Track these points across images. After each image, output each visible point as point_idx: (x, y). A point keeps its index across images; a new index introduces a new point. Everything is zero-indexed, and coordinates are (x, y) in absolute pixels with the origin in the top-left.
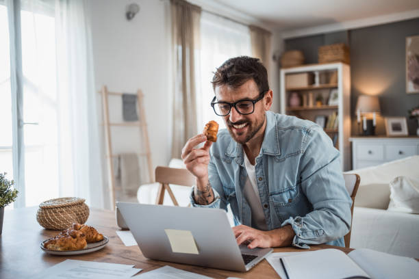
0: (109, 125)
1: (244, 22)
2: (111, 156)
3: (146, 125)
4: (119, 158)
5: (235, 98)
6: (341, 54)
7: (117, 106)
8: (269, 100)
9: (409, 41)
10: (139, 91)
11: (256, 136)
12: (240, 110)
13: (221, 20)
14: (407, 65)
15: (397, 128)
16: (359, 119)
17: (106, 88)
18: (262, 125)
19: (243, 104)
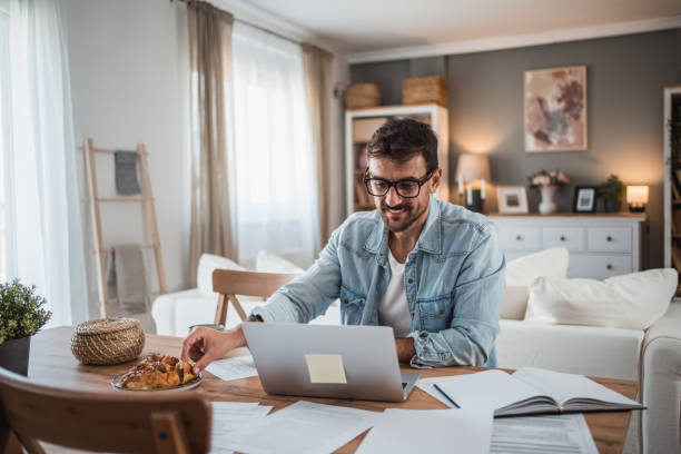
0: (96, 200)
1: (295, 38)
2: (101, 251)
3: (152, 200)
4: (113, 254)
5: (397, 175)
6: (435, 92)
7: (106, 170)
8: (436, 181)
9: (529, 76)
10: (141, 146)
11: (413, 225)
12: (400, 191)
13: (260, 33)
14: (526, 112)
15: (513, 202)
16: (461, 189)
17: (90, 141)
18: (424, 211)
19: (406, 184)
